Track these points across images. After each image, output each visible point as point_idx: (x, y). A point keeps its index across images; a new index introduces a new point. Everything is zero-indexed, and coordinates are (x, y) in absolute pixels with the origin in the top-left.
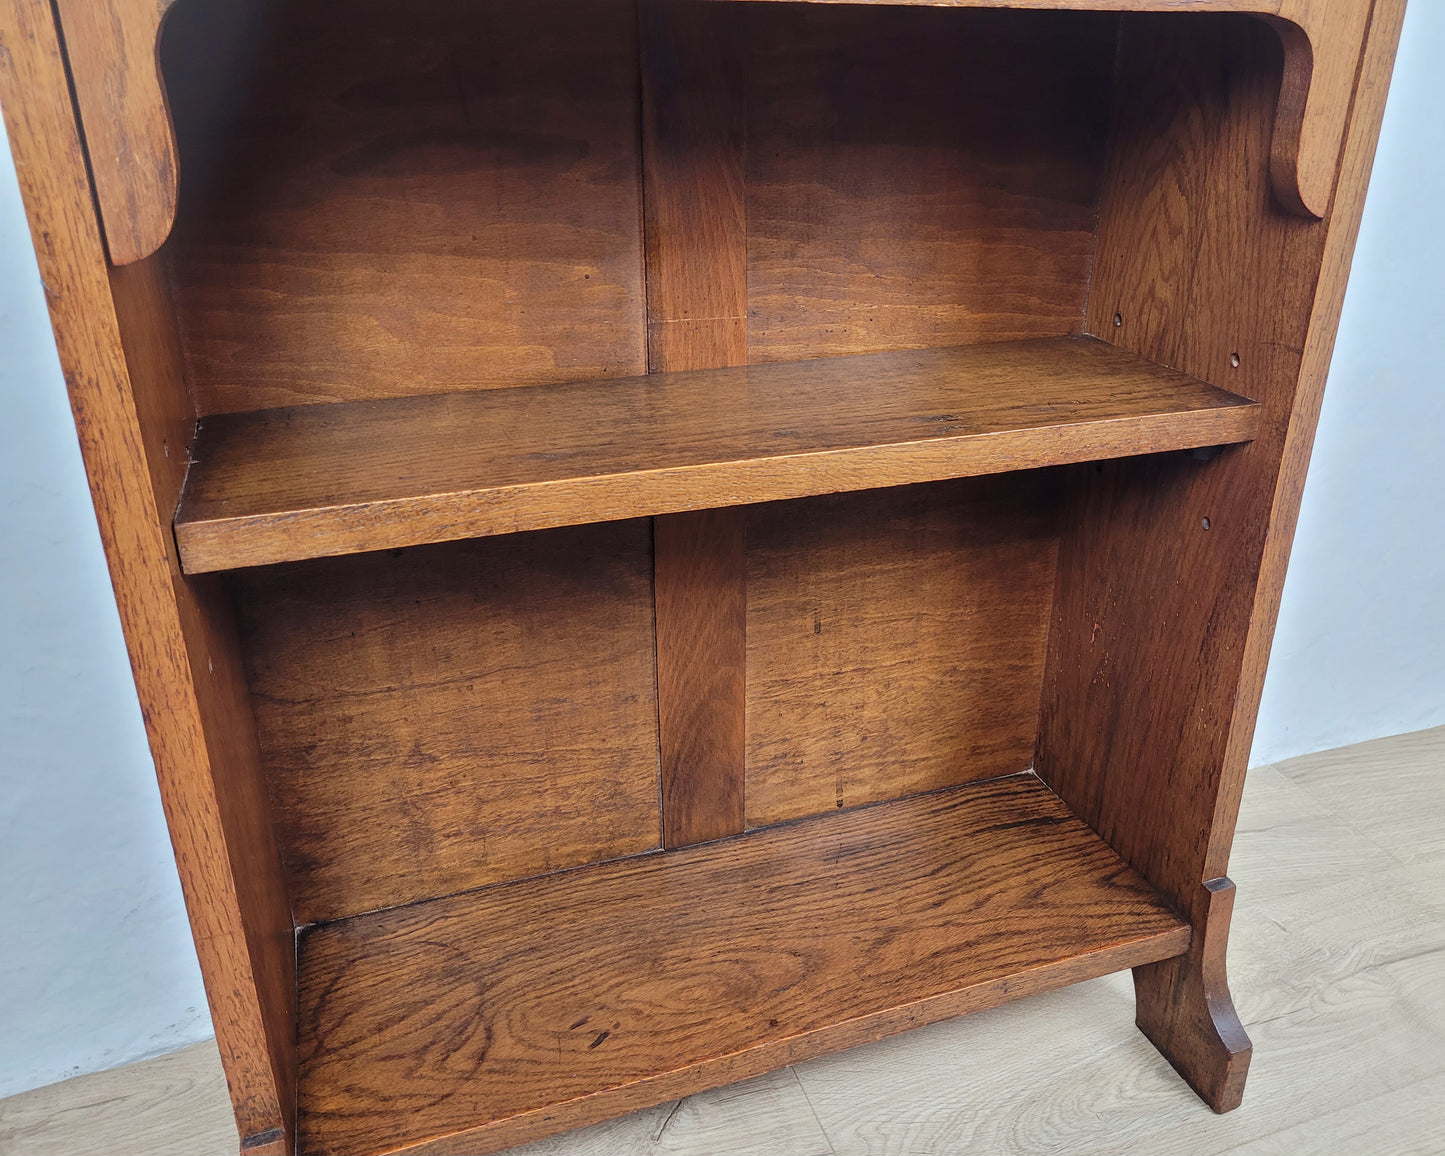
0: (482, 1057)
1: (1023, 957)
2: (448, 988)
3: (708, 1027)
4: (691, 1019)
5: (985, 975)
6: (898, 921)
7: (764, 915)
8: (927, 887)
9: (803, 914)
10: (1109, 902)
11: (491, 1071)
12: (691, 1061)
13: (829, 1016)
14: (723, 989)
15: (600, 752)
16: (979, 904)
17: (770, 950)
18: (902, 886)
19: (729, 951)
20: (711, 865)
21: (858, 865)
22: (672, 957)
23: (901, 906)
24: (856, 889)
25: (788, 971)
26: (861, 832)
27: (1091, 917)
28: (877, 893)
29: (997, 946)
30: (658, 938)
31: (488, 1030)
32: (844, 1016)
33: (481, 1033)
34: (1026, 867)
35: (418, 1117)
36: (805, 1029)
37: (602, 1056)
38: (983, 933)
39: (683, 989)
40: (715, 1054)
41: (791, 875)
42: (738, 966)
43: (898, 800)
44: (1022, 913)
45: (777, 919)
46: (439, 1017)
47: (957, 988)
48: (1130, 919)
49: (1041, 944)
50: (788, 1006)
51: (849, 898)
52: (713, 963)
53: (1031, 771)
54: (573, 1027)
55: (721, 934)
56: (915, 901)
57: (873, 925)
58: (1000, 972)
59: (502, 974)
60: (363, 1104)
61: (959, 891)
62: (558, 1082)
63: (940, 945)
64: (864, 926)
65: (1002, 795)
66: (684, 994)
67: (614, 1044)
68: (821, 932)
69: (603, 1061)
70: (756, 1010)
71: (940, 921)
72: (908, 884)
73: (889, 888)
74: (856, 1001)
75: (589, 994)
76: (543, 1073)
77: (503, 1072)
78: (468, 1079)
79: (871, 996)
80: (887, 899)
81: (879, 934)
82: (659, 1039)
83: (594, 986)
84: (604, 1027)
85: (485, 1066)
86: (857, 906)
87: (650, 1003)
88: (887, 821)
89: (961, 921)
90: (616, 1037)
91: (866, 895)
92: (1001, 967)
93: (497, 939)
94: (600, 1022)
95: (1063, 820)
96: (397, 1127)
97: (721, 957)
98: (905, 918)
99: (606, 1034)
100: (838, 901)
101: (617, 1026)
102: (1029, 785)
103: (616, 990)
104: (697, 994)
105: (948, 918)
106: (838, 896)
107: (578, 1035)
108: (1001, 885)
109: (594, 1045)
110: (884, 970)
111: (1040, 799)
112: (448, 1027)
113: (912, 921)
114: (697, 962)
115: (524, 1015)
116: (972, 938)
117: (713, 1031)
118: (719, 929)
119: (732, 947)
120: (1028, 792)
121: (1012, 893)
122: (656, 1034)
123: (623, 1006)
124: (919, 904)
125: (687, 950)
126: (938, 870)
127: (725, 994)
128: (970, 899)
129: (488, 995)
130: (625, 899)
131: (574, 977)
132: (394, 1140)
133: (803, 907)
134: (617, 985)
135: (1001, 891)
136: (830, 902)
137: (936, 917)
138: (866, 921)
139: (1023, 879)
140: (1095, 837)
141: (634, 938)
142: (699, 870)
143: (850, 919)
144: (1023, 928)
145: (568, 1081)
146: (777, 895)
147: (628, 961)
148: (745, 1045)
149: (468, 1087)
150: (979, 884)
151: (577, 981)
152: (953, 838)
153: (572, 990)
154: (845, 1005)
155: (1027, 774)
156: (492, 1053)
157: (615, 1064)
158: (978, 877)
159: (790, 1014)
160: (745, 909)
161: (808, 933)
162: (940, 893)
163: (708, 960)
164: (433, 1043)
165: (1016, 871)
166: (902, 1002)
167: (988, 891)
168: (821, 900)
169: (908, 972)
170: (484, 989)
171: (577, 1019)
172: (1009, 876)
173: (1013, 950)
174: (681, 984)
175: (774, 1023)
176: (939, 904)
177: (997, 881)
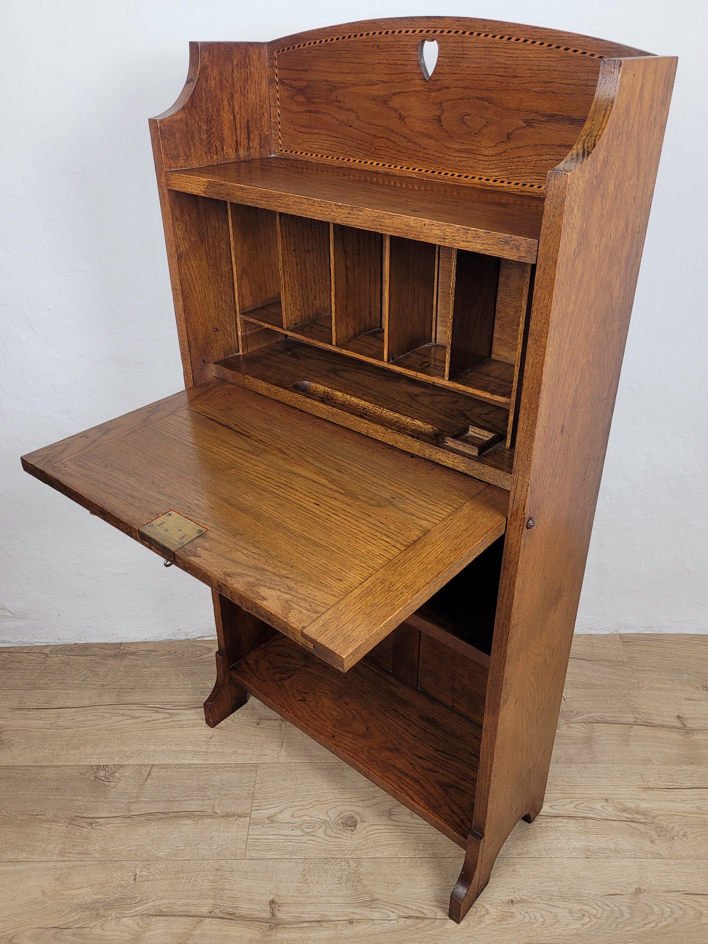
0: (281, 680)
1: (410, 792)
3: (323, 722)
4: (323, 717)
5: (392, 783)
6: (403, 750)
7: (380, 713)
8: (428, 751)
9: (388, 723)
10: (463, 811)
11: (278, 684)
12: (307, 725)
13: (345, 749)
14: (339, 718)
16: (430, 770)
17: (365, 722)
18: (424, 744)
19: (357, 712)
20: (394, 689)
21: (426, 727)
22: (345, 700)
23: (412, 747)
24: (411, 731)
26: (445, 720)
27: (451, 808)
28: (414, 738)
29: (411, 783)
30: (350, 692)
31: (291, 676)
32: (348, 753)
33: (288, 675)
34: (464, 778)
36: (335, 745)
37: (297, 704)
38: (415, 776)
39: (333, 709)
40: (312, 728)
41: (405, 711)
42: (352, 717)
44: (435, 785)
45: (381, 718)
47: (381, 778)
49: (421, 796)
51: (405, 731)
52: (349, 710)
54: (304, 693)
55: (363, 706)
56: (418, 751)
57: (396, 743)
58: (396, 787)
60: (254, 667)
61: (432, 761)
62: (282, 700)
63: (399, 766)
64: (394, 741)
66: (331, 710)
67: (302, 704)
68: (382, 731)
69: (295, 705)
70: (336, 730)
71: (412, 762)
72: (426, 745)
73: (419, 741)
74: (356, 753)
75: (317, 689)
76: (284, 696)
77: (279, 687)
78: (273, 682)
79: (361, 756)
81: (392, 747)
82: (310, 713)
84: (308, 699)
85: (279, 682)
86: (403, 735)
87: (323, 704)
89: (417, 768)
90: (305, 703)
91: (411, 736)
92: (400, 787)
94: (309, 697)
97: (353, 711)
98: (406, 751)
99: (305, 701)
101: (309, 701)
103: (323, 694)
104: (334, 713)
107: (301, 695)
108: (446, 773)
109: (299, 700)
110: (376, 755)
113: (405, 753)
114: (347, 706)
115: (300, 680)
116: (409, 774)
117: (321, 723)
118: (365, 705)
119: (360, 712)
121: (445, 778)
123: (317, 699)
124: (418, 753)
125: (350, 701)
126: (440, 751)
127: (338, 720)
128: (432, 766)
130: (362, 676)
133: (391, 721)
134: (325, 693)
135: (443, 775)
136: (399, 728)
138: (397, 741)
142: (389, 686)
143: (395, 736)
144: (427, 787)
145: (284, 702)
146: (393, 712)
147: (336, 691)
148: (320, 734)
150: (443, 767)
154: (352, 751)
156: (284, 681)
157: (296, 708)
158: (445, 764)
159: (340, 739)
160: (378, 707)
161: (380, 728)
162: (428, 756)
163: (349, 708)
164: (280, 668)
165: (460, 775)
166: (364, 766)
167: (440, 771)
168: (398, 724)
169: (380, 762)
171: (306, 692)
172: (455, 774)
173: (411, 788)
174: (335, 707)
175: (334, 736)
176: (420, 757)
177: (448, 771)
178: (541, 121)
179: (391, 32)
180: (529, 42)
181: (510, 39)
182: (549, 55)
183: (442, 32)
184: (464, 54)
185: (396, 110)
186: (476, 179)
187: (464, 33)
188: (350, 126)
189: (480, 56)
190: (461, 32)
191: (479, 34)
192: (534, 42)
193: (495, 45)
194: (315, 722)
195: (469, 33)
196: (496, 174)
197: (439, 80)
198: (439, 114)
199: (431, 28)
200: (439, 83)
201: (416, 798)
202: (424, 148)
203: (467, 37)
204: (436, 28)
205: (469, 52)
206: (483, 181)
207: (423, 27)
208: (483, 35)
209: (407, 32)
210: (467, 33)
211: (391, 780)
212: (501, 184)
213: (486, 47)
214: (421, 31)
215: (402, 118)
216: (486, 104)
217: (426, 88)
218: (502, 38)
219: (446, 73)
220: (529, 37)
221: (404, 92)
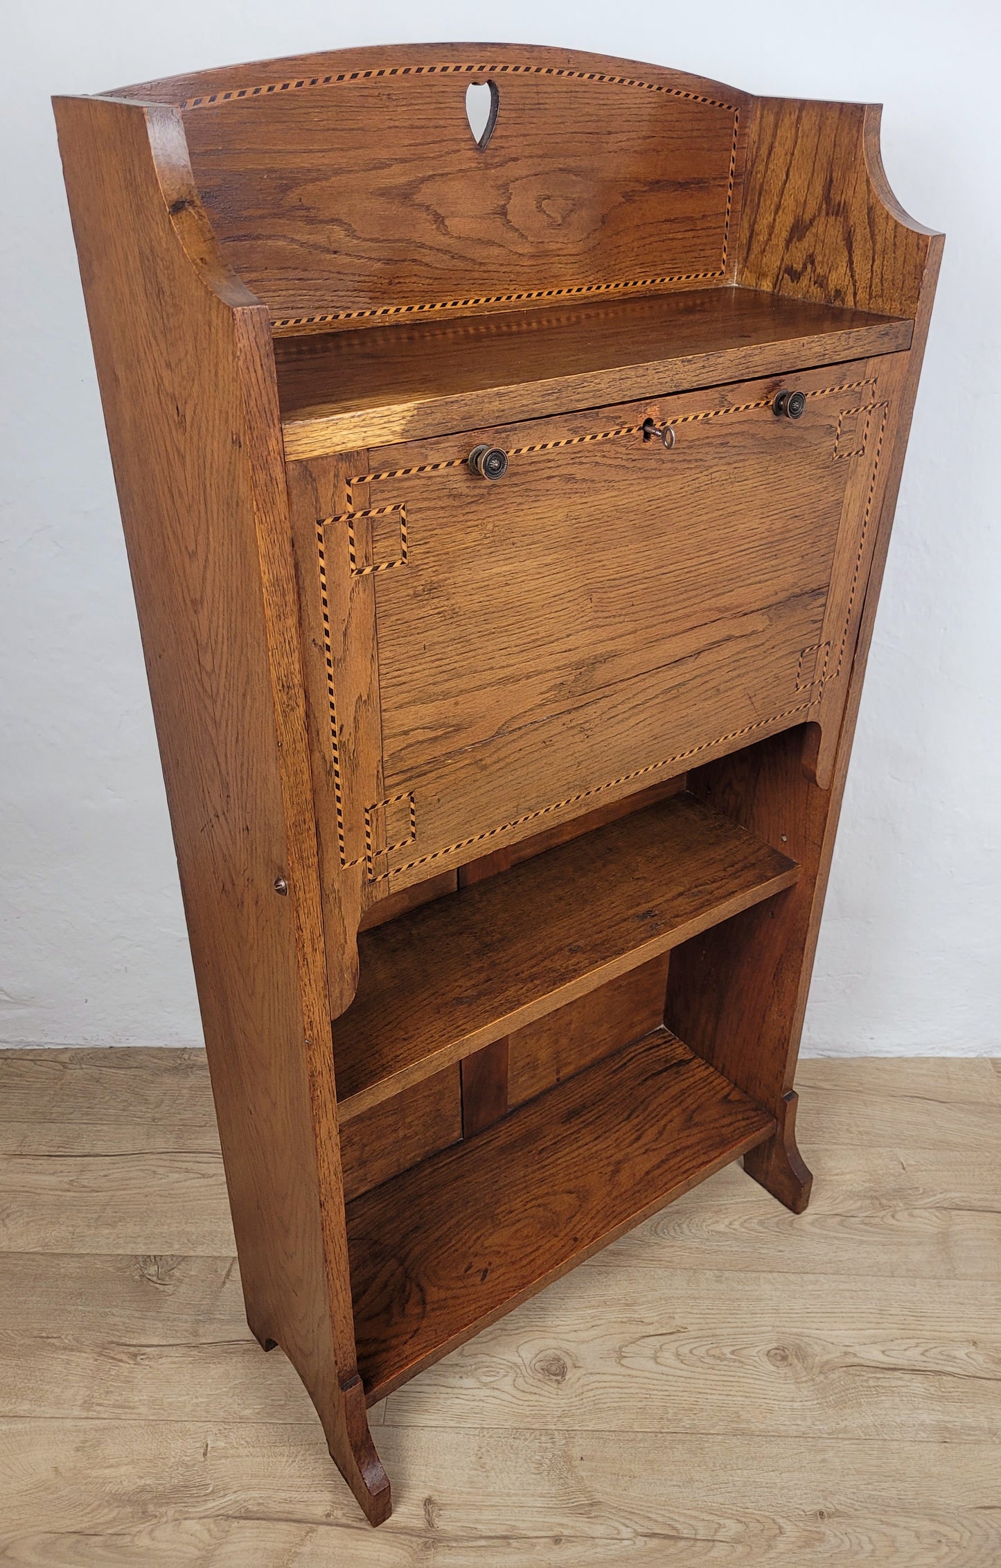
0: (424, 1302)
1: (694, 1163)
2: (380, 1266)
3: (541, 1251)
4: (529, 1250)
5: (677, 1180)
6: (619, 1156)
7: (543, 1170)
8: (628, 1127)
9: (564, 1165)
10: (730, 1114)
11: (433, 1310)
12: (540, 1275)
13: (603, 1228)
14: (539, 1226)
15: (429, 1096)
16: (661, 1133)
17: (555, 1193)
18: (614, 1131)
19: (531, 1200)
20: (497, 1143)
21: (583, 1122)
22: (502, 1212)
23: (618, 1145)
24: (588, 1139)
25: (570, 1205)
26: (577, 1097)
27: (723, 1127)
28: (601, 1139)
29: (679, 1159)
30: (487, 1201)
31: (418, 1285)
32: (612, 1225)
33: (415, 1290)
34: (679, 1100)
35: (407, 1346)
36: (594, 1239)
37: (490, 1284)
38: (668, 1152)
39: (517, 1231)
40: (552, 1267)
41: (547, 1138)
42: (541, 1209)
43: (590, 1067)
44: (686, 1133)
45: (551, 1171)
46: (386, 1286)
47: (665, 1192)
48: (744, 1123)
49: (702, 1152)
50: (579, 1227)
51: (587, 1147)
52: (526, 1210)
53: (662, 1026)
54: (466, 1271)
55: (522, 1189)
56: (624, 1140)
57: (605, 1162)
58: (685, 1176)
59: (407, 1249)
61: (647, 1127)
62: (474, 1306)
63: (648, 1166)
64: (601, 1164)
65: (650, 1049)
66: (518, 1235)
67: (494, 1275)
68: (579, 1174)
69: (492, 1287)
70: (562, 1234)
71: (643, 1150)
72: (617, 1128)
73: (607, 1134)
74: (615, 1214)
75: (464, 1249)
76: (463, 1303)
77: (441, 1308)
78: (423, 1318)
79: (622, 1208)
80: (609, 1142)
81: (611, 1168)
82: (517, 1266)
83: (465, 1243)
84: (484, 1266)
85: (428, 1308)
86: (593, 1151)
87: (501, 1245)
88: (589, 1084)
89: (654, 1147)
90: (492, 1271)
91: (595, 1142)
92: (684, 1172)
93: (392, 1226)
94: (480, 1264)
95: (690, 1060)
96: (399, 1355)
97: (528, 1206)
98: (623, 1153)
99: (486, 1271)
100: (581, 1150)
101: (490, 1264)
102: (664, 1037)
103: (479, 1242)
104: (526, 1232)
105: (646, 1147)
106: (580, 1147)
107: (472, 1275)
108: (669, 1117)
109: (483, 1279)
110: (623, 1190)
111: (674, 1046)
112: (394, 1290)
113: (627, 1154)
114: (517, 1212)
115: (434, 1272)
116: (664, 1157)
117: (544, 1253)
118: (521, 1187)
119: (533, 1197)
120: (665, 1043)
121: (676, 1120)
122: (514, 1263)
123: (487, 1251)
124: (627, 1141)
125: (507, 1206)
126: (630, 1115)
127: (542, 1228)
128: (654, 1130)
129: (407, 1264)
131: (451, 1240)
132: (402, 1363)
133: (563, 1160)
134: (478, 1238)
135: (670, 1122)
136: (576, 1153)
137: (640, 1148)
138: (601, 1160)
139: (678, 1110)
140: (712, 1069)
141: (473, 1205)
142: (491, 1148)
143: (592, 1161)
144: (689, 1143)
145: (479, 1304)
146: (544, 1154)
147: (477, 1222)
148: (566, 1257)
149: (425, 1323)
150: (656, 1119)
151: (453, 1242)
152: (631, 1089)
153: (453, 1248)
154: (610, 1219)
155: (661, 1029)
156: (428, 1299)
157: (500, 1287)
158: (653, 1115)
159: (582, 1232)
160: (530, 1169)
161: (572, 1176)
162: (637, 1131)
163: (523, 1209)
164: (392, 1302)
165: (674, 1104)
166: (639, 1209)
167: (663, 1122)
168: (571, 1152)
169: (636, 1188)
170: (402, 1262)
171: (465, 1266)
172: (671, 1109)
173: (687, 1160)
174: (514, 1229)
175: (576, 1240)
176: (638, 1139)
177: (665, 1115)
178: (643, 192)
179: (414, 69)
180: (626, 83)
181: (601, 78)
182: (650, 100)
183: (505, 68)
184: (539, 104)
185: (428, 208)
186: (564, 293)
187: (538, 70)
188: (335, 252)
189: (563, 106)
190: (534, 68)
191: (560, 72)
192: (631, 83)
193: (583, 89)
194: (539, 1262)
195: (546, 70)
196: (591, 278)
197: (503, 147)
198: (503, 203)
199: (488, 62)
200: (503, 152)
201: (704, 1158)
202: (481, 264)
203: (544, 76)
204: (495, 62)
205: (547, 101)
206: (573, 292)
207: (472, 61)
208: (566, 73)
209: (444, 69)
210: (544, 70)
211: (671, 1180)
212: (598, 291)
213: (571, 92)
214: (470, 68)
215: (439, 219)
216: (574, 178)
217: (479, 163)
218: (591, 77)
219: (512, 136)
220: (627, 75)
221: (442, 175)
